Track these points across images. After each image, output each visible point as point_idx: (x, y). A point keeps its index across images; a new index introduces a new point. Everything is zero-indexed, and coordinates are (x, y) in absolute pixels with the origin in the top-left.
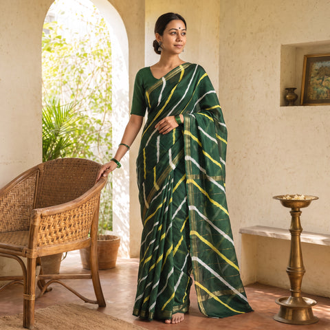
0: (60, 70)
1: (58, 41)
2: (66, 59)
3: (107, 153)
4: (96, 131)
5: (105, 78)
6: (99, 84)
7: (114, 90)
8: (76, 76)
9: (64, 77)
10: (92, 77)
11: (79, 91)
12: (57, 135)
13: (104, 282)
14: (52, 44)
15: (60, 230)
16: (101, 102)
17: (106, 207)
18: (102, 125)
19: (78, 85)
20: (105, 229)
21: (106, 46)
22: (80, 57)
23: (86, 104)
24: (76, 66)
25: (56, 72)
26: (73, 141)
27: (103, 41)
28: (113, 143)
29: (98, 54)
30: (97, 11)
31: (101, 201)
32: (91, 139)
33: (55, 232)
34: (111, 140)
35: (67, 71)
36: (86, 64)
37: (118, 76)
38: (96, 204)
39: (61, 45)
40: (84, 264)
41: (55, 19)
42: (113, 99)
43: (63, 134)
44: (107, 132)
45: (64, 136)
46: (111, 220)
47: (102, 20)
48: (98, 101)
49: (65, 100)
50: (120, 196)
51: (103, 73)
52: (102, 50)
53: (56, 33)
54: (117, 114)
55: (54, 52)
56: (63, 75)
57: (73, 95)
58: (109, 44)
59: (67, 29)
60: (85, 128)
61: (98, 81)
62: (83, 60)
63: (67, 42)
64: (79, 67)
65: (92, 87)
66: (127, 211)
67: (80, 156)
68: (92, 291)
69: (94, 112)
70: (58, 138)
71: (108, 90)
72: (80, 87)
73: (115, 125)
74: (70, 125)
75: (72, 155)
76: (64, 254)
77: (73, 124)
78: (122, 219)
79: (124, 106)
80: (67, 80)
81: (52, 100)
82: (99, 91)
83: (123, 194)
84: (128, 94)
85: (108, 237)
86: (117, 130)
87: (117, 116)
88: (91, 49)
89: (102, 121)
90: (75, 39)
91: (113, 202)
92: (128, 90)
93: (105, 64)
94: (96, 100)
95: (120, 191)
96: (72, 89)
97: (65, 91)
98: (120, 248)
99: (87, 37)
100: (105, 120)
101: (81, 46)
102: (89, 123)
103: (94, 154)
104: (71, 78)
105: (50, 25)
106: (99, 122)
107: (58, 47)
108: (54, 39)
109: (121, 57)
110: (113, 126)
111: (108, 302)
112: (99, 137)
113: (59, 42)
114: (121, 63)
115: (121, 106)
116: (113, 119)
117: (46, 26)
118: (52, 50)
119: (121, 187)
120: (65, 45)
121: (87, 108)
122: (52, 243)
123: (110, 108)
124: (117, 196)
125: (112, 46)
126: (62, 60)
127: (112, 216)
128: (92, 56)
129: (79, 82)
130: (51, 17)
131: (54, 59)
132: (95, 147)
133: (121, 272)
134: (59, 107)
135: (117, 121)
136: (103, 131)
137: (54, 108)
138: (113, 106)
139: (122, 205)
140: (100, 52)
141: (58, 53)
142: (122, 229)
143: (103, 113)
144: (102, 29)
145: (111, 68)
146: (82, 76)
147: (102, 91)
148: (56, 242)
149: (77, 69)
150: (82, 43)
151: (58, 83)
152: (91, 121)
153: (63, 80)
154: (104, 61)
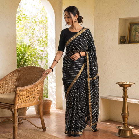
0: (25, 29)
4: (41, 55)
5: (44, 32)
7: (48, 37)
8: (32, 31)
11: (33, 38)
14: (21, 17)
15: (27, 97)
18: (43, 52)
20: (45, 97)
21: (45, 18)
22: (33, 23)
23: (36, 43)
25: (23, 30)
28: (48, 61)
29: (42, 22)
32: (38, 58)
33: (25, 98)
36: (36, 26)
37: (51, 31)
39: (25, 18)
42: (48, 41)
44: (46, 55)
46: (47, 93)
49: (27, 41)
50: (52, 83)
51: (44, 30)
52: (43, 20)
54: (50, 47)
58: (46, 17)
59: (28, 11)
61: (41, 33)
62: (35, 24)
63: (28, 16)
65: (39, 36)
66: (54, 90)
69: (39, 47)
71: (46, 37)
72: (33, 36)
78: (52, 93)
79: (53, 45)
80: (27, 33)
82: (42, 38)
83: (53, 83)
84: (55, 39)
85: (46, 100)
86: (50, 55)
87: (50, 48)
88: (38, 20)
94: (40, 41)
95: (51, 81)
96: (30, 37)
97: (27, 38)
98: (51, 106)
99: (36, 15)
100: (45, 50)
101: (34, 18)
102: (37, 51)
103: (40, 65)
106: (42, 51)
110: (48, 53)
112: (42, 57)
113: (24, 17)
115: (52, 44)
116: (48, 50)
117: (18, 10)
119: (52, 79)
120: (27, 18)
121: (37, 45)
124: (50, 83)
128: (39, 23)
129: (33, 34)
130: (20, 6)
132: (40, 62)
133: (52, 115)
135: (50, 51)
136: (43, 55)
138: (48, 44)
139: (52, 87)
140: (42, 21)
142: (53, 98)
143: (44, 47)
144: (43, 11)
145: (47, 28)
146: (34, 31)
147: (43, 38)
148: (25, 102)
149: (33, 28)
150: (34, 17)
151: (23, 34)
152: (38, 51)
153: (26, 33)
154: (44, 25)
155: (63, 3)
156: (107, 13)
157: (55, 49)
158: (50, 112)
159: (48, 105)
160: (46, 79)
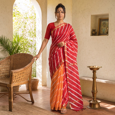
0: (18, 23)
1: (18, 13)
2: (20, 19)
3: (34, 51)
4: (31, 44)
5: (34, 26)
6: (32, 28)
7: (37, 30)
8: (24, 25)
9: (20, 25)
10: (29, 25)
11: (25, 30)
12: (17, 45)
13: (34, 95)
14: (15, 14)
15: (19, 78)
17: (34, 69)
18: (33, 42)
19: (24, 28)
20: (34, 76)
22: (25, 18)
23: (27, 34)
24: (24, 21)
25: (17, 24)
26: (23, 47)
27: (33, 13)
28: (36, 48)
29: (31, 18)
30: (31, 3)
31: (33, 67)
32: (29, 47)
33: (18, 78)
34: (36, 47)
35: (21, 23)
36: (27, 21)
37: (38, 25)
38: (31, 69)
39: (19, 14)
40: (27, 88)
41: (17, 6)
42: (36, 33)
43: (19, 45)
44: (34, 44)
45: (20, 45)
46: (36, 73)
47: (33, 6)
48: (32, 33)
49: (20, 33)
51: (33, 24)
52: (33, 16)
53: (17, 10)
54: (37, 38)
55: (16, 17)
56: (19, 25)
57: (23, 31)
58: (35, 14)
59: (21, 9)
60: (27, 43)
61: (31, 27)
63: (21, 13)
64: (25, 22)
65: (29, 28)
66: (41, 71)
67: (25, 52)
68: (30, 98)
69: (30, 37)
70: (18, 46)
71: (35, 30)
72: (25, 29)
73: (37, 42)
74: (22, 42)
75: (23, 52)
76: (20, 85)
77: (23, 42)
78: (39, 73)
79: (40, 36)
80: (21, 26)
81: (16, 33)
82: (32, 30)
83: (40, 65)
84: (41, 31)
86: (38, 44)
88: (29, 16)
89: (33, 40)
90: (24, 12)
91: (36, 68)
92: (41, 30)
93: (34, 21)
94: (31, 33)
95: (39, 64)
96: (22, 29)
97: (20, 30)
98: (39, 83)
99: (27, 12)
100: (34, 40)
101: (26, 15)
102: (28, 41)
103: (30, 51)
104: (22, 26)
105: (15, 7)
106: (31, 41)
108: (16, 12)
109: (39, 19)
110: (36, 42)
111: (35, 101)
112: (32, 46)
114: (39, 21)
116: (36, 40)
119: (39, 63)
120: (20, 15)
121: (28, 36)
122: (16, 82)
123: (35, 36)
124: (38, 66)
125: (36, 15)
126: (19, 19)
127: (36, 72)
128: (29, 18)
129: (25, 27)
130: (16, 5)
131: (17, 19)
132: (30, 49)
133: (39, 91)
134: (18, 36)
135: (38, 40)
136: (33, 44)
137: (17, 36)
138: (36, 35)
139: (39, 69)
140: (32, 17)
141: (18, 17)
142: (39, 77)
143: (33, 38)
144: (33, 9)
145: (36, 22)
146: (26, 25)
147: (33, 30)
148: (18, 81)
149: (24, 23)
151: (18, 27)
155: (48, 2)
156: (82, 11)
157: (41, 39)
158: (38, 88)
159: (35, 83)
160: (34, 63)
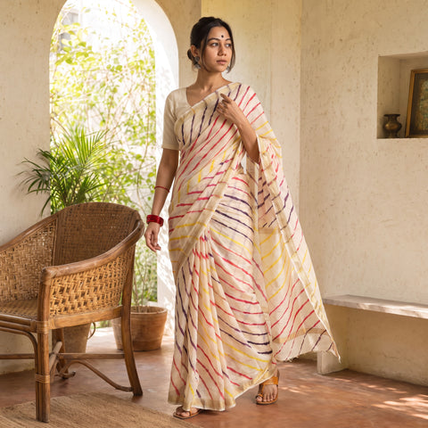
0: (85, 88)
1: (81, 49)
2: (93, 73)
3: (149, 198)
4: (135, 170)
5: (146, 99)
6: (139, 108)
7: (159, 115)
8: (107, 97)
9: (92, 98)
10: (129, 97)
11: (111, 117)
12: (80, 172)
14: (73, 53)
16: (140, 132)
18: (143, 161)
19: (109, 108)
21: (147, 55)
22: (112, 70)
24: (107, 83)
25: (79, 92)
26: (102, 182)
27: (144, 49)
29: (137, 67)
30: (135, 8)
32: (128, 180)
35: (95, 90)
36: (120, 81)
37: (164, 96)
39: (86, 55)
40: (118, 345)
42: (158, 128)
43: (88, 172)
44: (149, 171)
45: (90, 174)
47: (143, 21)
48: (138, 130)
49: (92, 127)
51: (144, 93)
52: (141, 61)
53: (78, 39)
55: (76, 64)
56: (90, 95)
57: (104, 121)
58: (152, 53)
59: (94, 33)
60: (120, 166)
61: (137, 103)
62: (117, 75)
63: (93, 50)
64: (111, 84)
65: (129, 110)
69: (133, 144)
70: (82, 178)
71: (151, 115)
72: (113, 111)
80: (95, 102)
81: (74, 128)
82: (138, 115)
85: (151, 309)
89: (143, 156)
90: (105, 47)
93: (147, 80)
94: (134, 128)
96: (101, 114)
97: (92, 117)
99: (122, 45)
100: (148, 155)
101: (114, 56)
102: (125, 159)
103: (132, 199)
104: (101, 100)
105: (71, 27)
106: (138, 157)
107: (81, 58)
108: (76, 47)
109: (167, 71)
112: (140, 177)
113: (82, 51)
114: (167, 79)
118: (73, 61)
120: (90, 55)
121: (123, 140)
124: (163, 257)
125: (155, 55)
126: (87, 75)
127: (156, 283)
128: (129, 70)
129: (111, 104)
130: (73, 15)
131: (78, 73)
133: (168, 353)
134: (83, 137)
136: (144, 170)
137: (77, 138)
138: (157, 136)
139: (169, 269)
140: (139, 64)
141: (82, 65)
142: (170, 300)
143: (144, 146)
144: (143, 34)
145: (154, 85)
146: (116, 96)
147: (143, 117)
149: (109, 87)
150: (115, 52)
151: (82, 106)
152: (127, 157)
153: (90, 102)
154: (146, 77)
159: (154, 324)
